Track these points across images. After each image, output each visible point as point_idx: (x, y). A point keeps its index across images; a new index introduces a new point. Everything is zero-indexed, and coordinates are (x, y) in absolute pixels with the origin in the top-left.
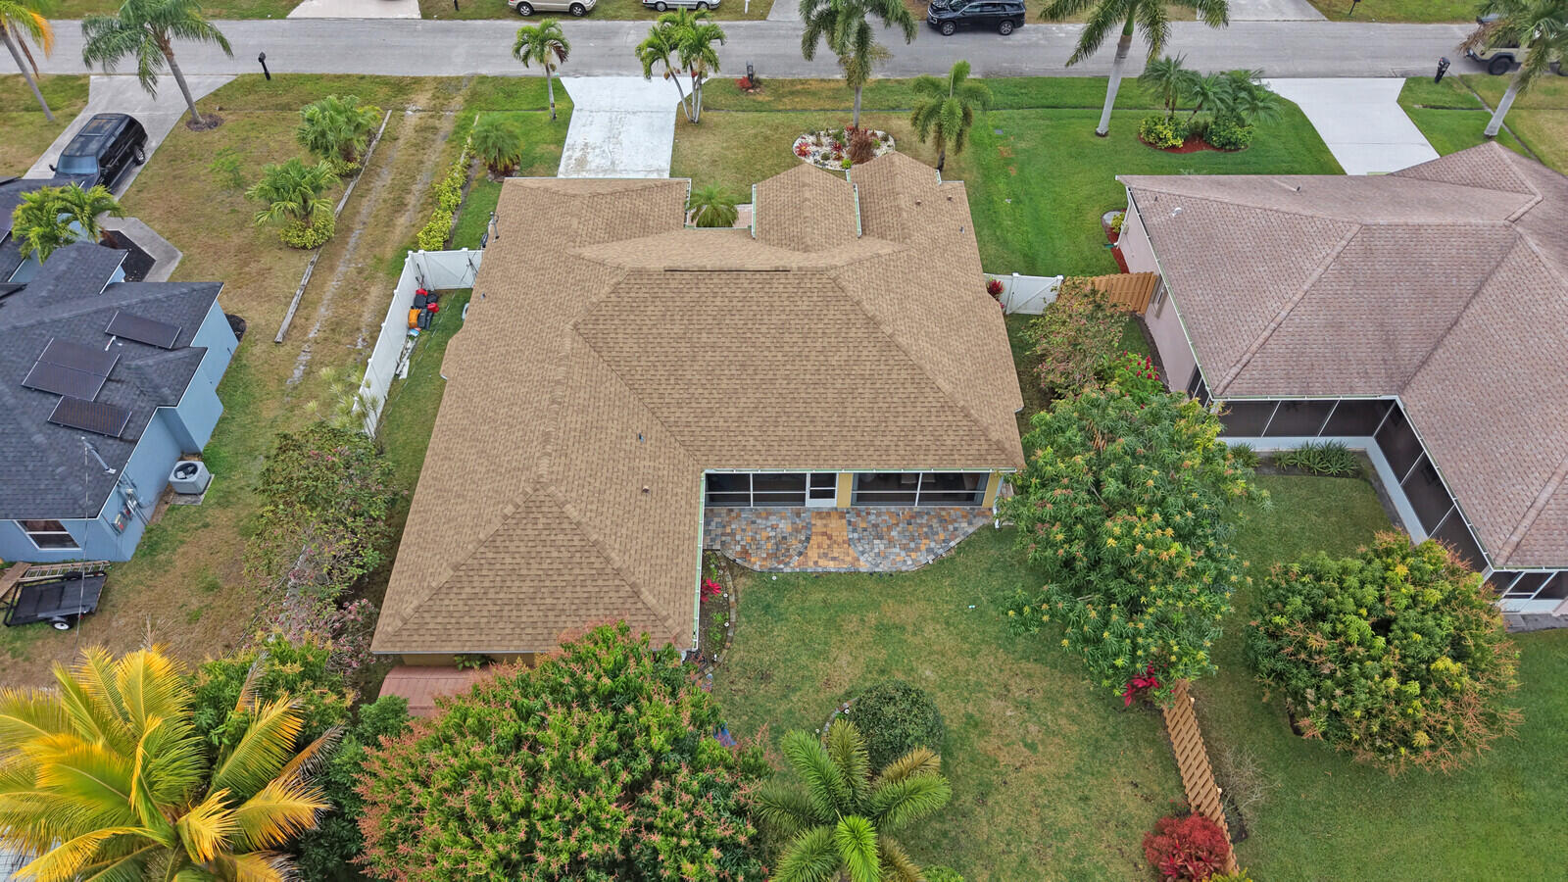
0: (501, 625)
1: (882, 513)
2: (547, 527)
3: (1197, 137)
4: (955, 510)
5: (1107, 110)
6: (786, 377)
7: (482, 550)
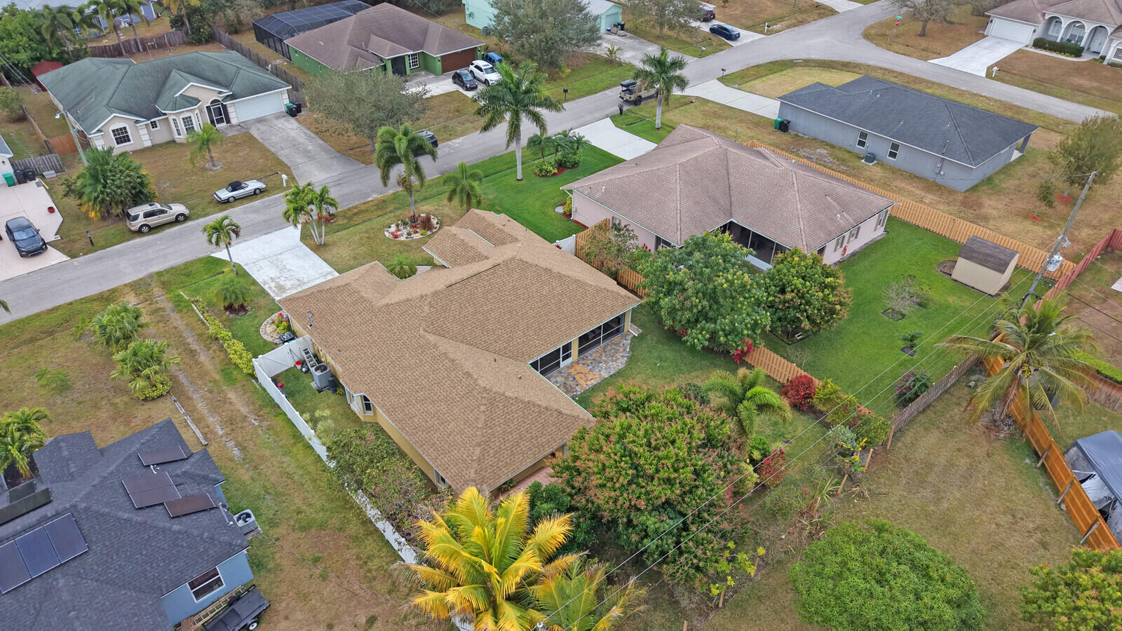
0: (517, 457)
1: (592, 353)
2: (505, 406)
3: (561, 166)
4: (616, 338)
5: (519, 167)
6: (531, 309)
7: (485, 431)
